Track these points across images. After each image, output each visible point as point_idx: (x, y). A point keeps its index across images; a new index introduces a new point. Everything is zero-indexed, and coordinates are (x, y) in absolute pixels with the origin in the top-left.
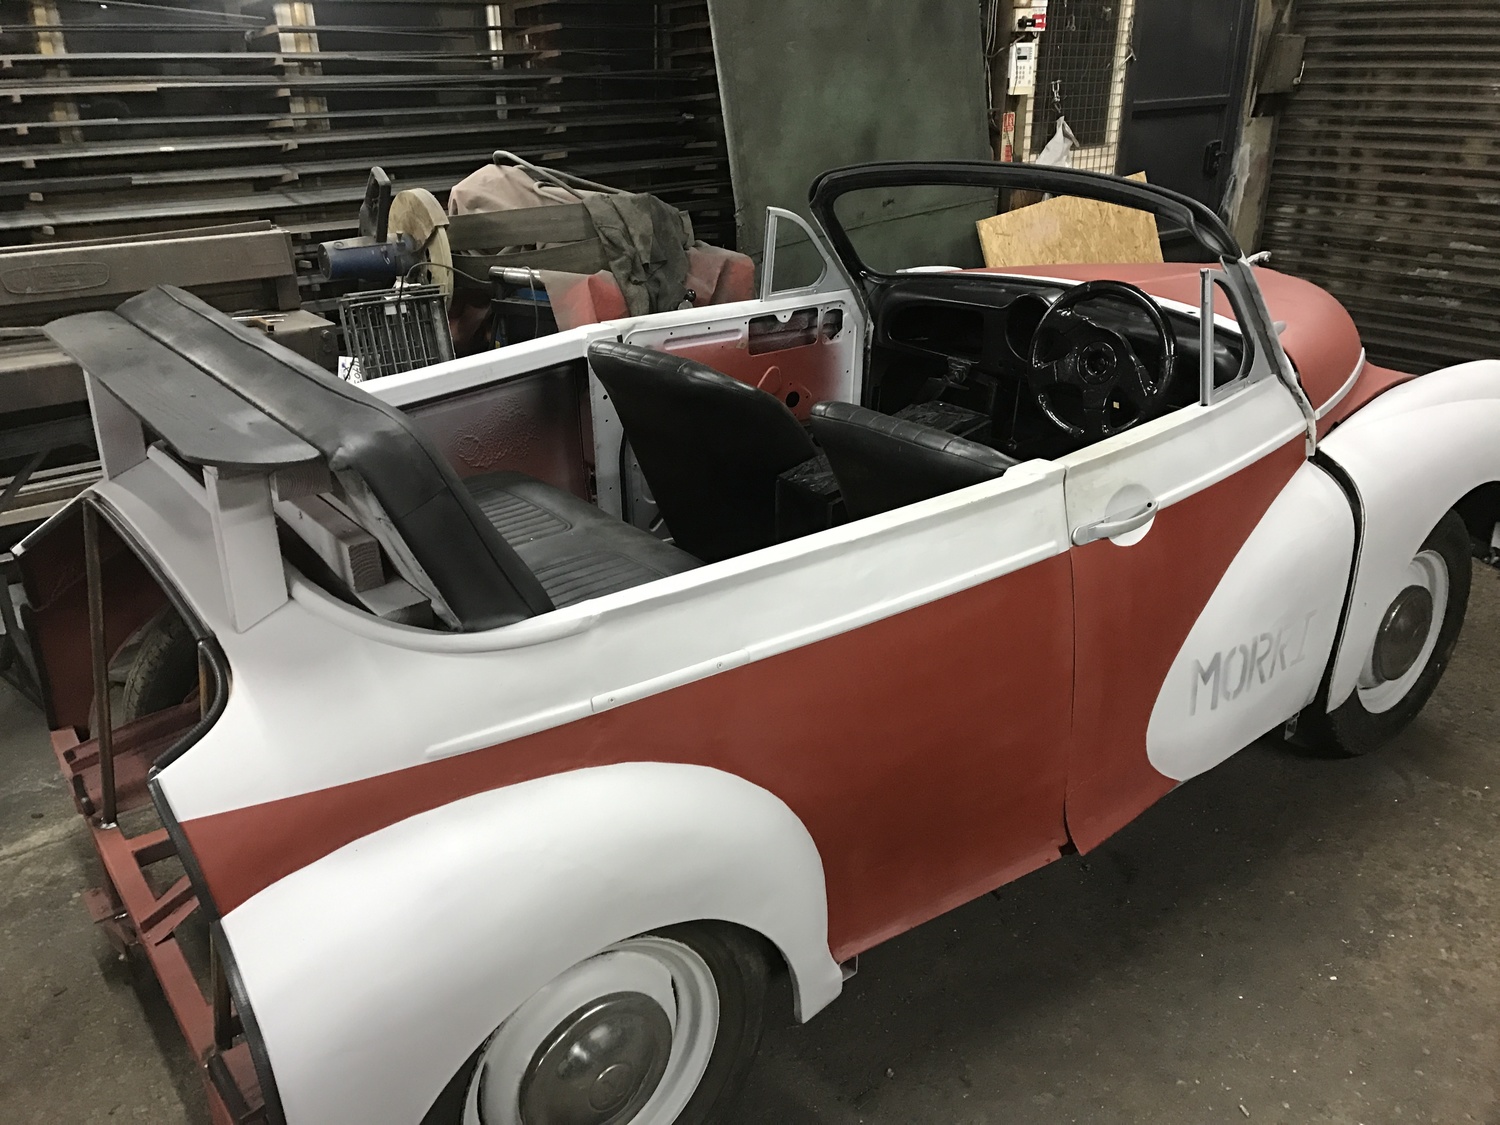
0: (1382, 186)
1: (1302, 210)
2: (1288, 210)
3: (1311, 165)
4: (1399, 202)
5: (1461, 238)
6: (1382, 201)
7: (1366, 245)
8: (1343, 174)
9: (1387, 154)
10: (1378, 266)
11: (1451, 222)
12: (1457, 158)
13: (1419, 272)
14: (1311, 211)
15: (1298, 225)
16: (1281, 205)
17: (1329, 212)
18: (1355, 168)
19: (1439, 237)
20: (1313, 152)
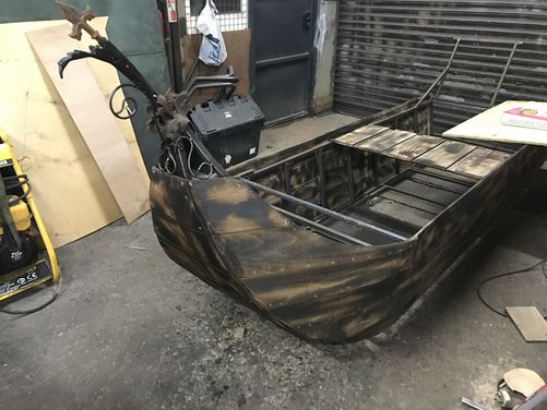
0: (384, 35)
1: (352, 47)
2: (346, 46)
3: (354, 25)
4: (391, 42)
5: (418, 61)
6: (384, 42)
7: (379, 64)
8: (368, 29)
9: (385, 19)
10: (385, 74)
11: (414, 53)
12: (415, 21)
13: (402, 77)
14: (356, 47)
15: (351, 53)
16: (342, 44)
17: (362, 47)
18: (372, 26)
19: (408, 60)
20: (355, 19)
